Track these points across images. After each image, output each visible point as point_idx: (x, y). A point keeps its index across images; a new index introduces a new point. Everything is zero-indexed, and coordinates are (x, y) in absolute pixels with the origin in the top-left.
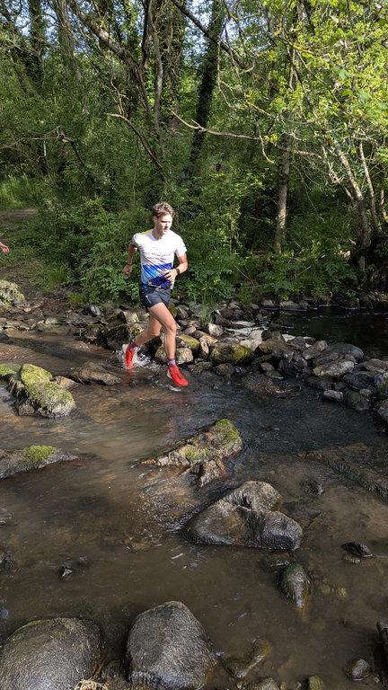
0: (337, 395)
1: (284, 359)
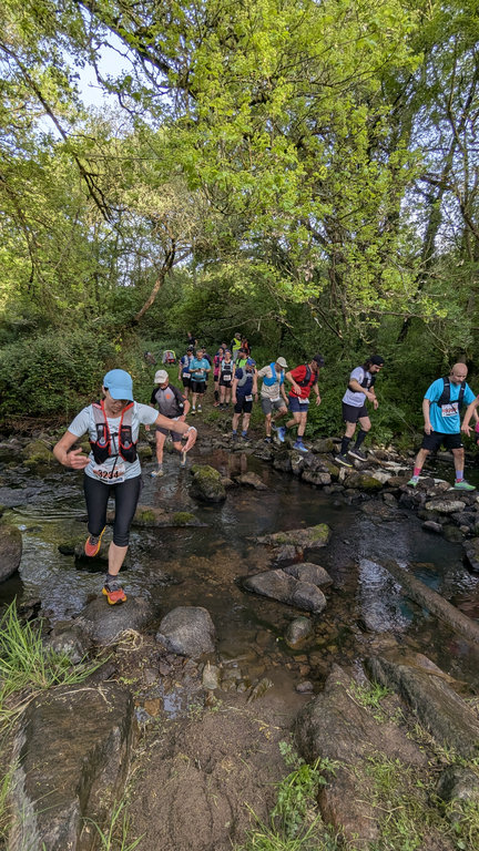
0: (436, 526)
1: (407, 493)
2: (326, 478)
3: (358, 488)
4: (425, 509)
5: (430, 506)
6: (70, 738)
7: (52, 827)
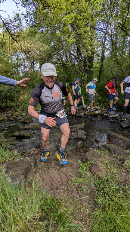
0: (112, 120)
2: (82, 114)
3: (91, 115)
5: (110, 117)
6: (19, 166)
7: (17, 181)
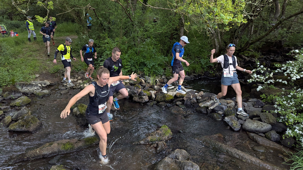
2: (146, 99)
4: (200, 107)
